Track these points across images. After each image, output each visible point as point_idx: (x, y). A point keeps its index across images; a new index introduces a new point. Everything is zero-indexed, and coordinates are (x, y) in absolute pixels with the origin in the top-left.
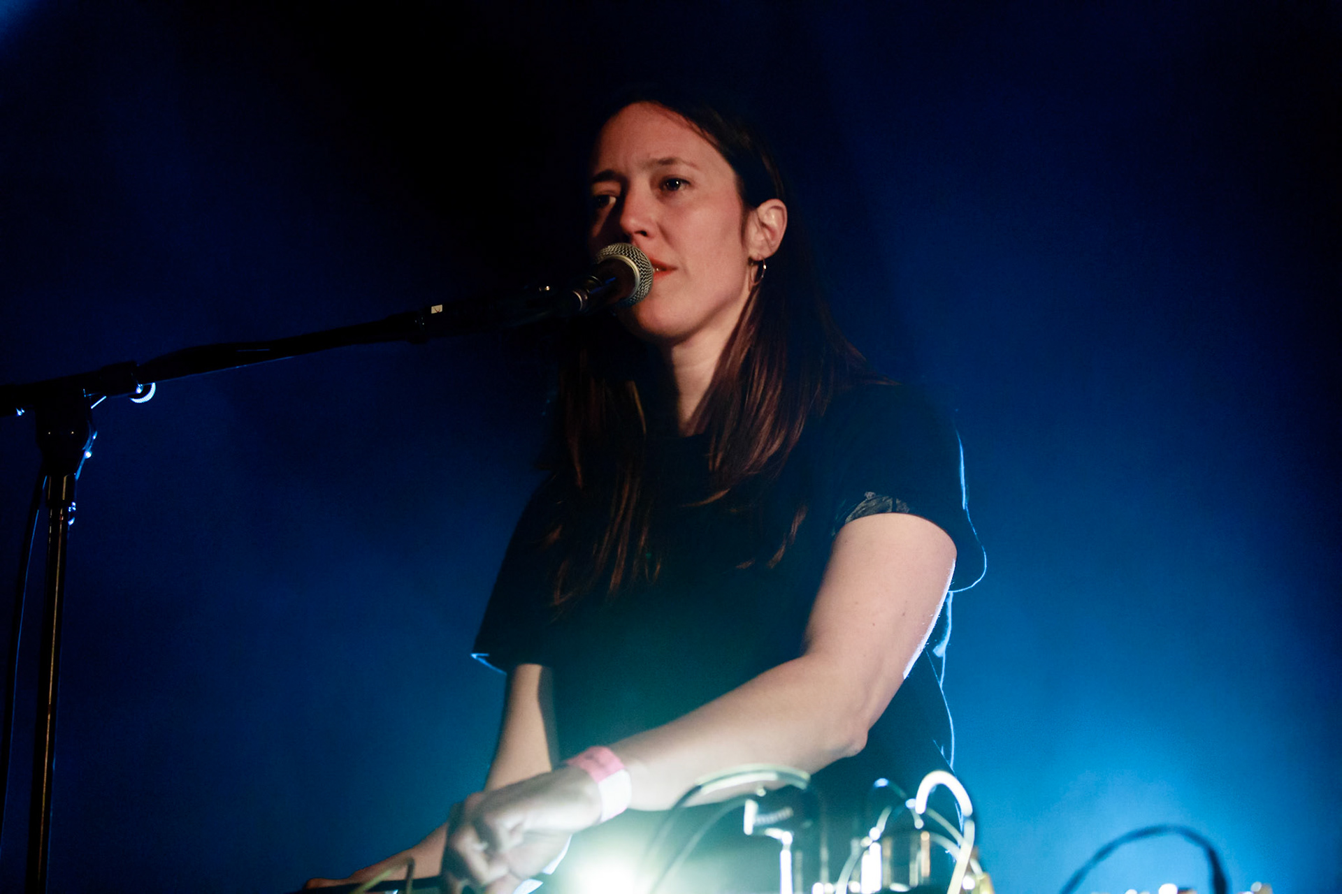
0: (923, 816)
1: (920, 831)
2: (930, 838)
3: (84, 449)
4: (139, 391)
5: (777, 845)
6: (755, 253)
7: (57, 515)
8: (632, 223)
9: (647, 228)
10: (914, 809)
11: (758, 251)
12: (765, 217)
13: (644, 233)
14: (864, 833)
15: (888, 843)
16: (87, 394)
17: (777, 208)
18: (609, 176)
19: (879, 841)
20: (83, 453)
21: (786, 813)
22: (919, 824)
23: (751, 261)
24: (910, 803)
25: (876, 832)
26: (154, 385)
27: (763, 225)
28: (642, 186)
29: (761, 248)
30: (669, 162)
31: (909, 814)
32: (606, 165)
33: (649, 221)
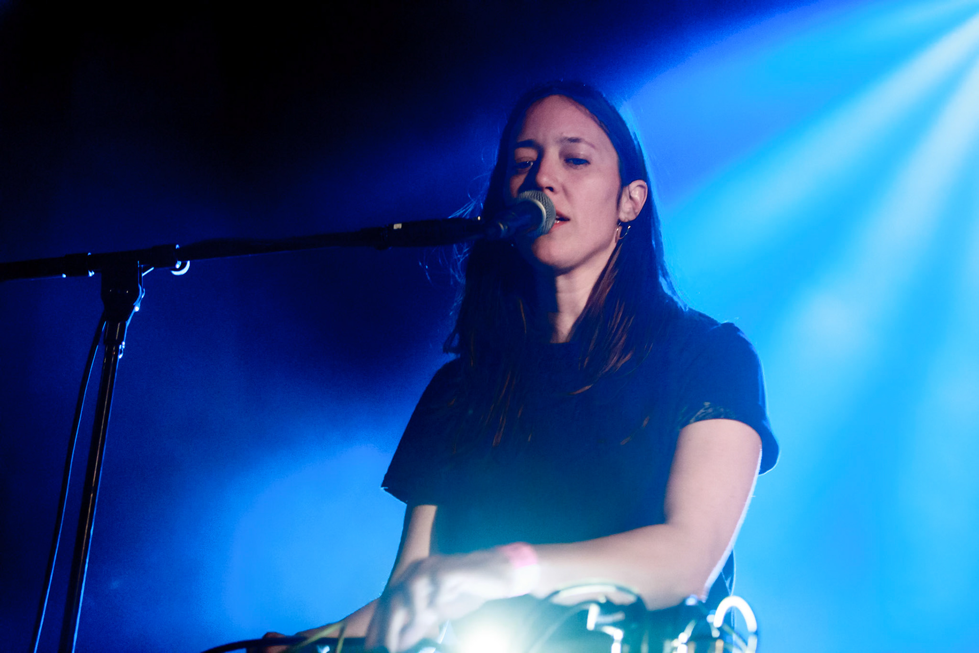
0: (720, 629)
1: (716, 639)
2: (724, 645)
3: (134, 304)
4: (178, 266)
5: (610, 639)
6: (624, 217)
7: (110, 350)
8: (544, 180)
9: (554, 185)
10: (712, 623)
11: (627, 216)
12: (633, 192)
13: (551, 189)
14: (675, 636)
15: (693, 646)
16: (140, 264)
17: (641, 186)
18: (530, 144)
19: (687, 643)
20: (133, 307)
21: (619, 616)
22: (716, 634)
23: (620, 223)
24: (710, 618)
25: (684, 636)
26: (188, 263)
27: (631, 198)
28: (553, 154)
29: (628, 213)
30: (576, 140)
31: (708, 626)
32: (529, 135)
33: (556, 181)
